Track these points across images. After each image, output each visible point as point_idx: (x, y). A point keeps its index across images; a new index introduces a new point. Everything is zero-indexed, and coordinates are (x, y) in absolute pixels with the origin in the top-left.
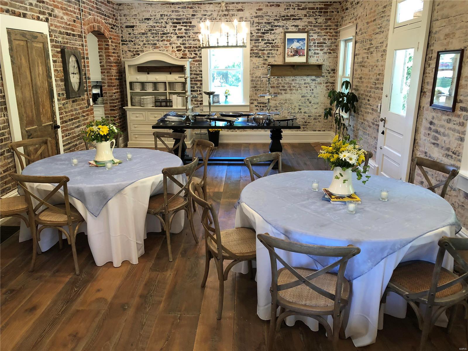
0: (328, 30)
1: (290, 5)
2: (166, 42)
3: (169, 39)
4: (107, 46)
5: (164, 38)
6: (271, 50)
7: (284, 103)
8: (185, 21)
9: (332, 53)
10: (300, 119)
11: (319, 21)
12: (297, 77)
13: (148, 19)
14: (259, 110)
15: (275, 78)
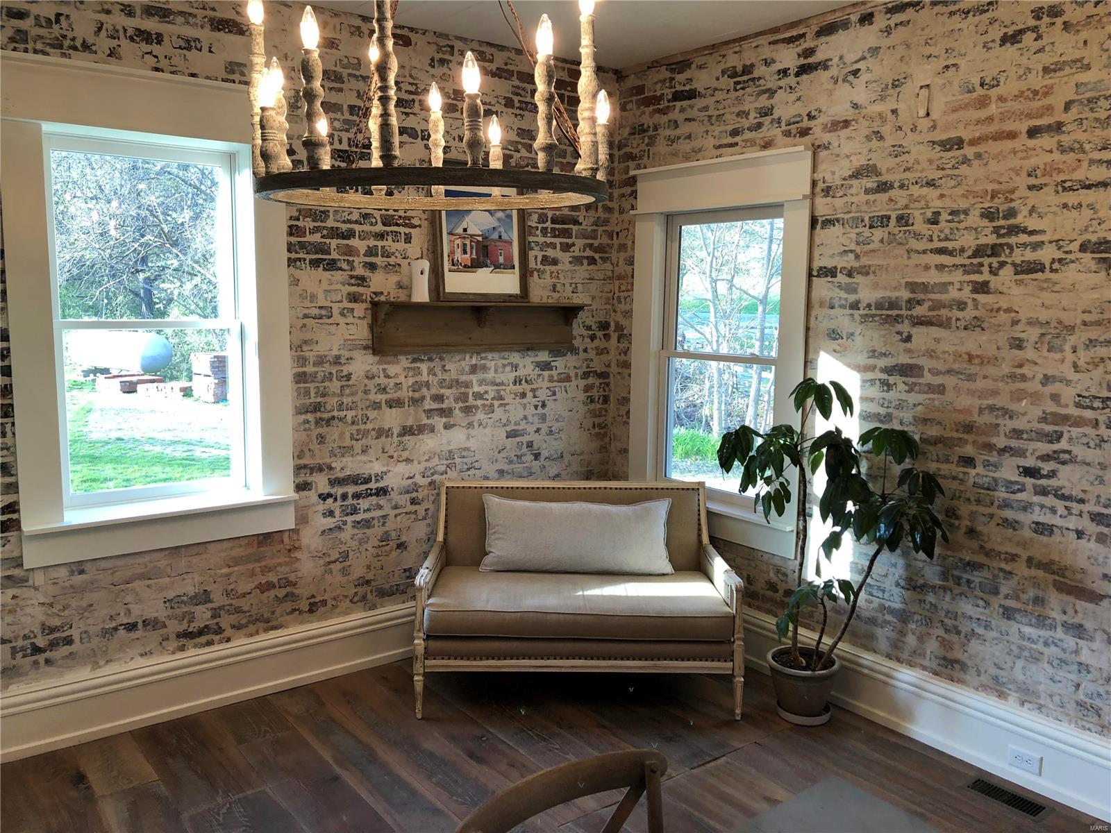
1: (452, 47)
6: (381, 236)
9: (599, 261)
12: (490, 356)
14: (337, 513)
15: (404, 361)
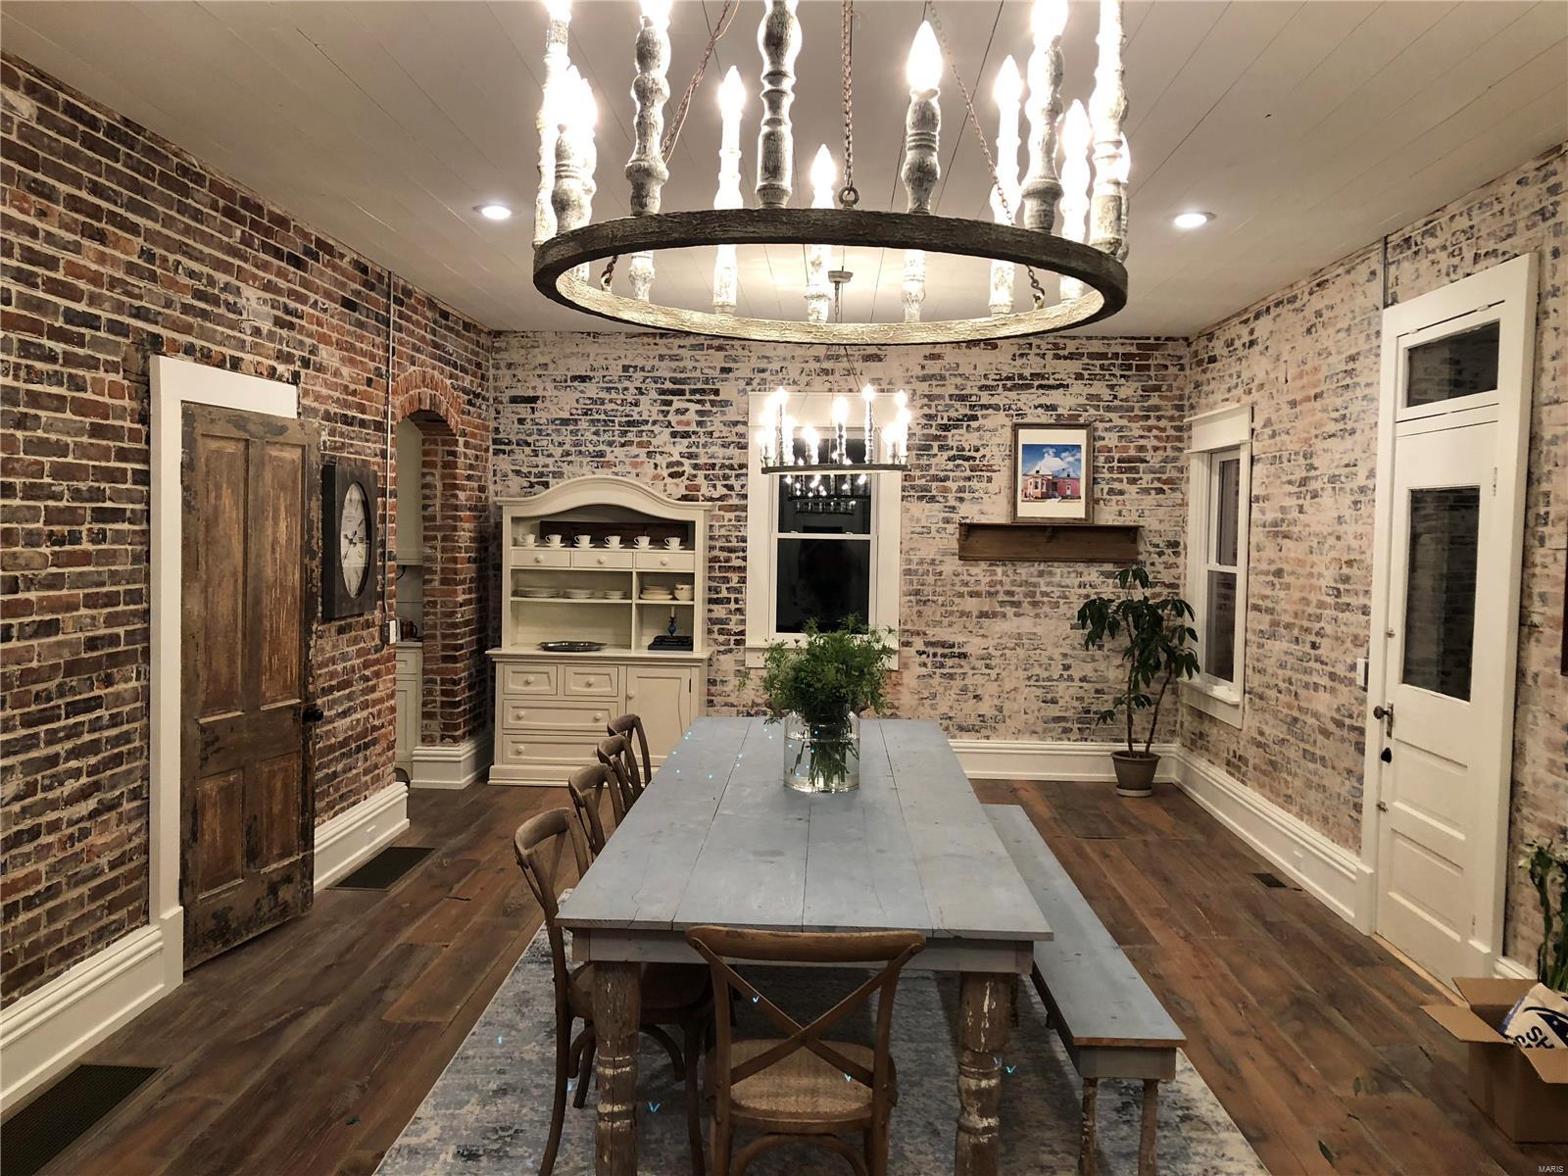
0: (1152, 422)
1: (1031, 344)
2: (634, 450)
3: (645, 439)
4: (451, 458)
5: (631, 437)
6: (969, 479)
7: (1013, 645)
8: (699, 386)
9: (1168, 491)
10: (1067, 698)
11: (1123, 393)
12: (1056, 564)
13: (583, 379)
14: (929, 665)
15: (983, 565)
